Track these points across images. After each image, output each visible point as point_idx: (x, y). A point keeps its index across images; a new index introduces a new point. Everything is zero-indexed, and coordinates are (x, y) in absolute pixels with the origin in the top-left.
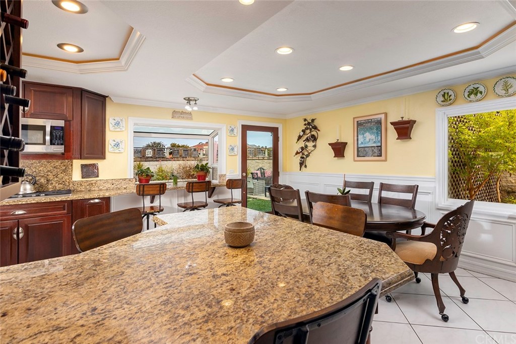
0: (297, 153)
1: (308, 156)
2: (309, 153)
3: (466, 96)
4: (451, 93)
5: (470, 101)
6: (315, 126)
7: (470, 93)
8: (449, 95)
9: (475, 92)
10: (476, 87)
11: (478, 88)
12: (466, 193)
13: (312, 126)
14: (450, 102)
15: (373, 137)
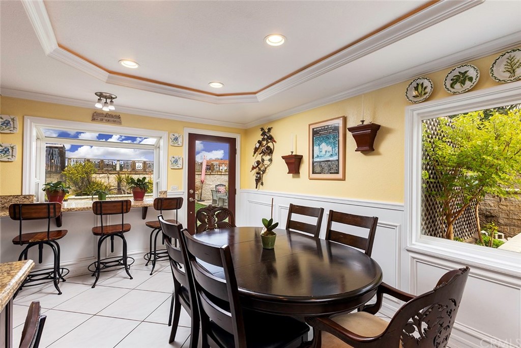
0: (253, 168)
1: (264, 172)
2: (266, 168)
3: (448, 86)
4: (426, 83)
5: (455, 93)
6: (270, 135)
7: (454, 82)
8: (424, 86)
9: (462, 78)
10: (463, 72)
11: (466, 72)
12: (442, 219)
13: (267, 136)
14: (425, 97)
15: (329, 148)
